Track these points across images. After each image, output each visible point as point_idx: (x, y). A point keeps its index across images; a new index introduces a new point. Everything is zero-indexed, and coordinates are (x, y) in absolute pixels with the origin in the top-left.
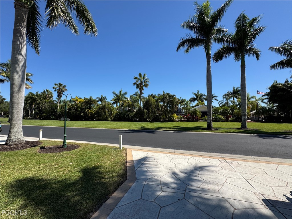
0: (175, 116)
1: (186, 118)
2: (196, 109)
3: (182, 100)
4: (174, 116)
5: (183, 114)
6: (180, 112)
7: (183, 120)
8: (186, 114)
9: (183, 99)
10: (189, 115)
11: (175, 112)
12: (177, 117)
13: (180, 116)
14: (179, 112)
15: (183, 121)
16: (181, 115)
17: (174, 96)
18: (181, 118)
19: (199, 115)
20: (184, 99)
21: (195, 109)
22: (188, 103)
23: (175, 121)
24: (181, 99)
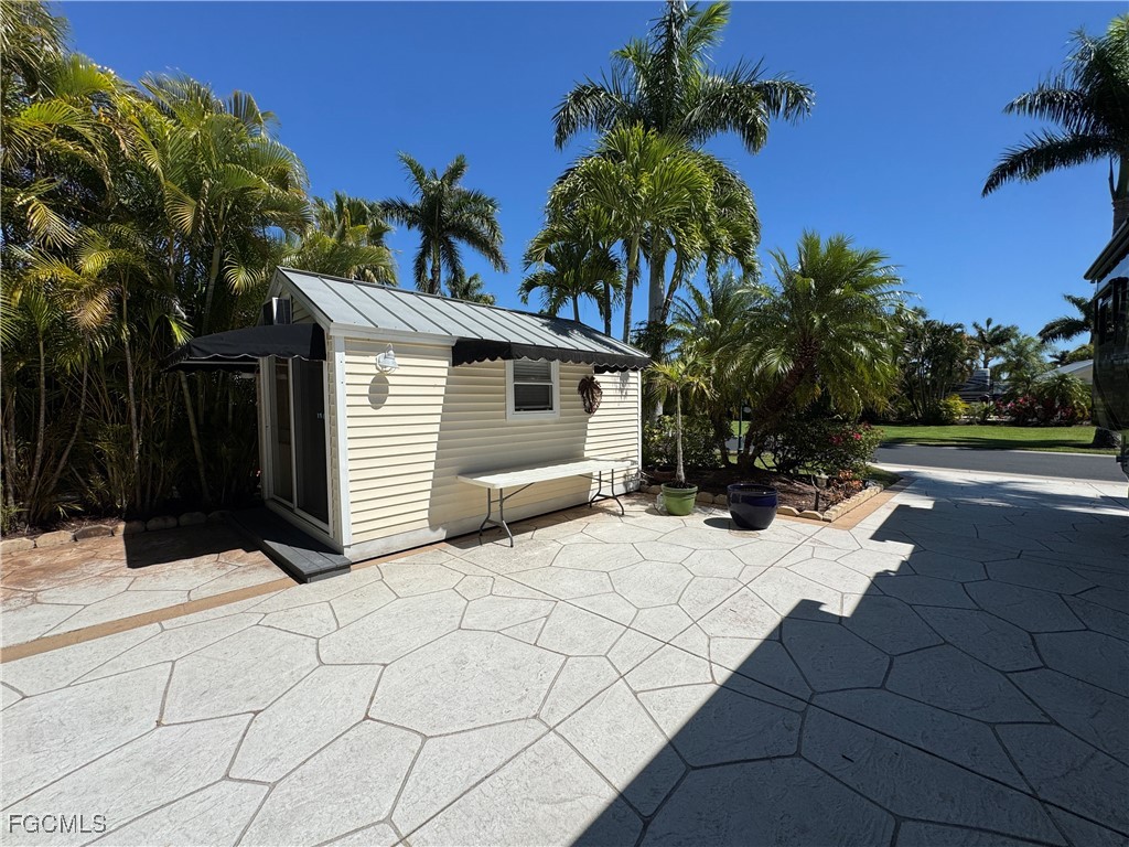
0: (958, 405)
1: (1011, 412)
2: (1064, 376)
3: (994, 330)
4: (952, 402)
5: (994, 397)
6: (984, 388)
7: (994, 418)
8: (1012, 396)
9: (999, 327)
10: (1026, 400)
11: (956, 389)
12: (967, 406)
13: (978, 406)
14: (977, 389)
15: (994, 423)
16: (986, 400)
17: (958, 330)
18: (987, 411)
19: (1082, 399)
20: (1005, 324)
21: (1063, 378)
22: (1031, 347)
23: (954, 424)
24: (992, 327)
